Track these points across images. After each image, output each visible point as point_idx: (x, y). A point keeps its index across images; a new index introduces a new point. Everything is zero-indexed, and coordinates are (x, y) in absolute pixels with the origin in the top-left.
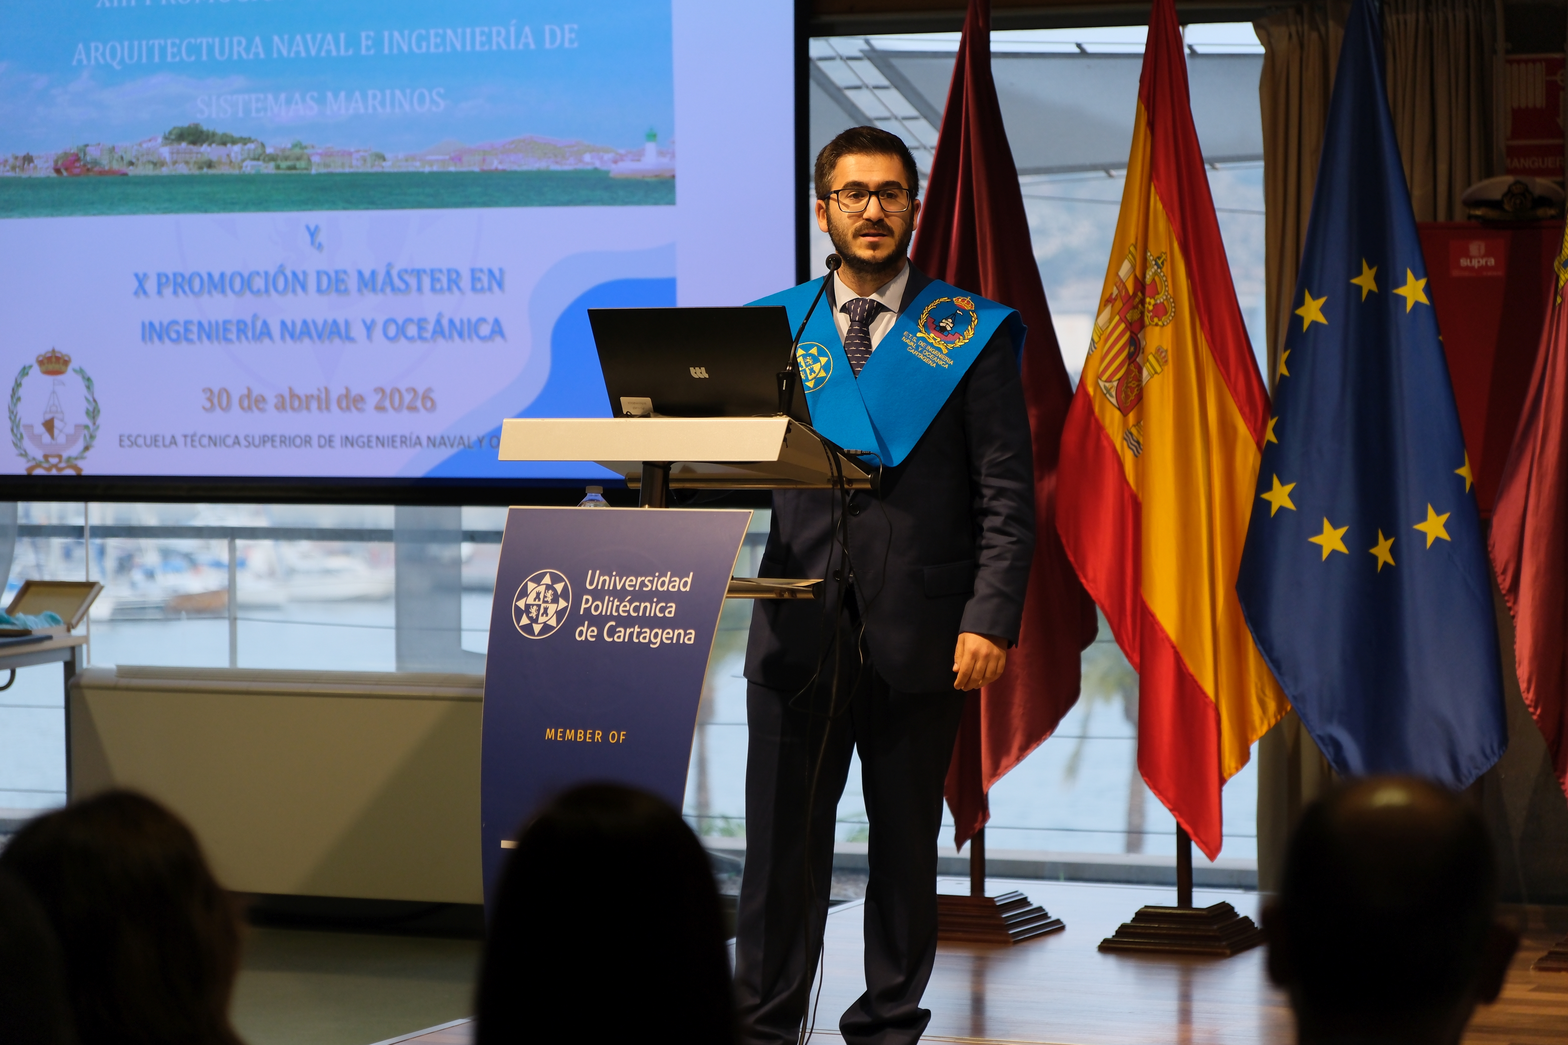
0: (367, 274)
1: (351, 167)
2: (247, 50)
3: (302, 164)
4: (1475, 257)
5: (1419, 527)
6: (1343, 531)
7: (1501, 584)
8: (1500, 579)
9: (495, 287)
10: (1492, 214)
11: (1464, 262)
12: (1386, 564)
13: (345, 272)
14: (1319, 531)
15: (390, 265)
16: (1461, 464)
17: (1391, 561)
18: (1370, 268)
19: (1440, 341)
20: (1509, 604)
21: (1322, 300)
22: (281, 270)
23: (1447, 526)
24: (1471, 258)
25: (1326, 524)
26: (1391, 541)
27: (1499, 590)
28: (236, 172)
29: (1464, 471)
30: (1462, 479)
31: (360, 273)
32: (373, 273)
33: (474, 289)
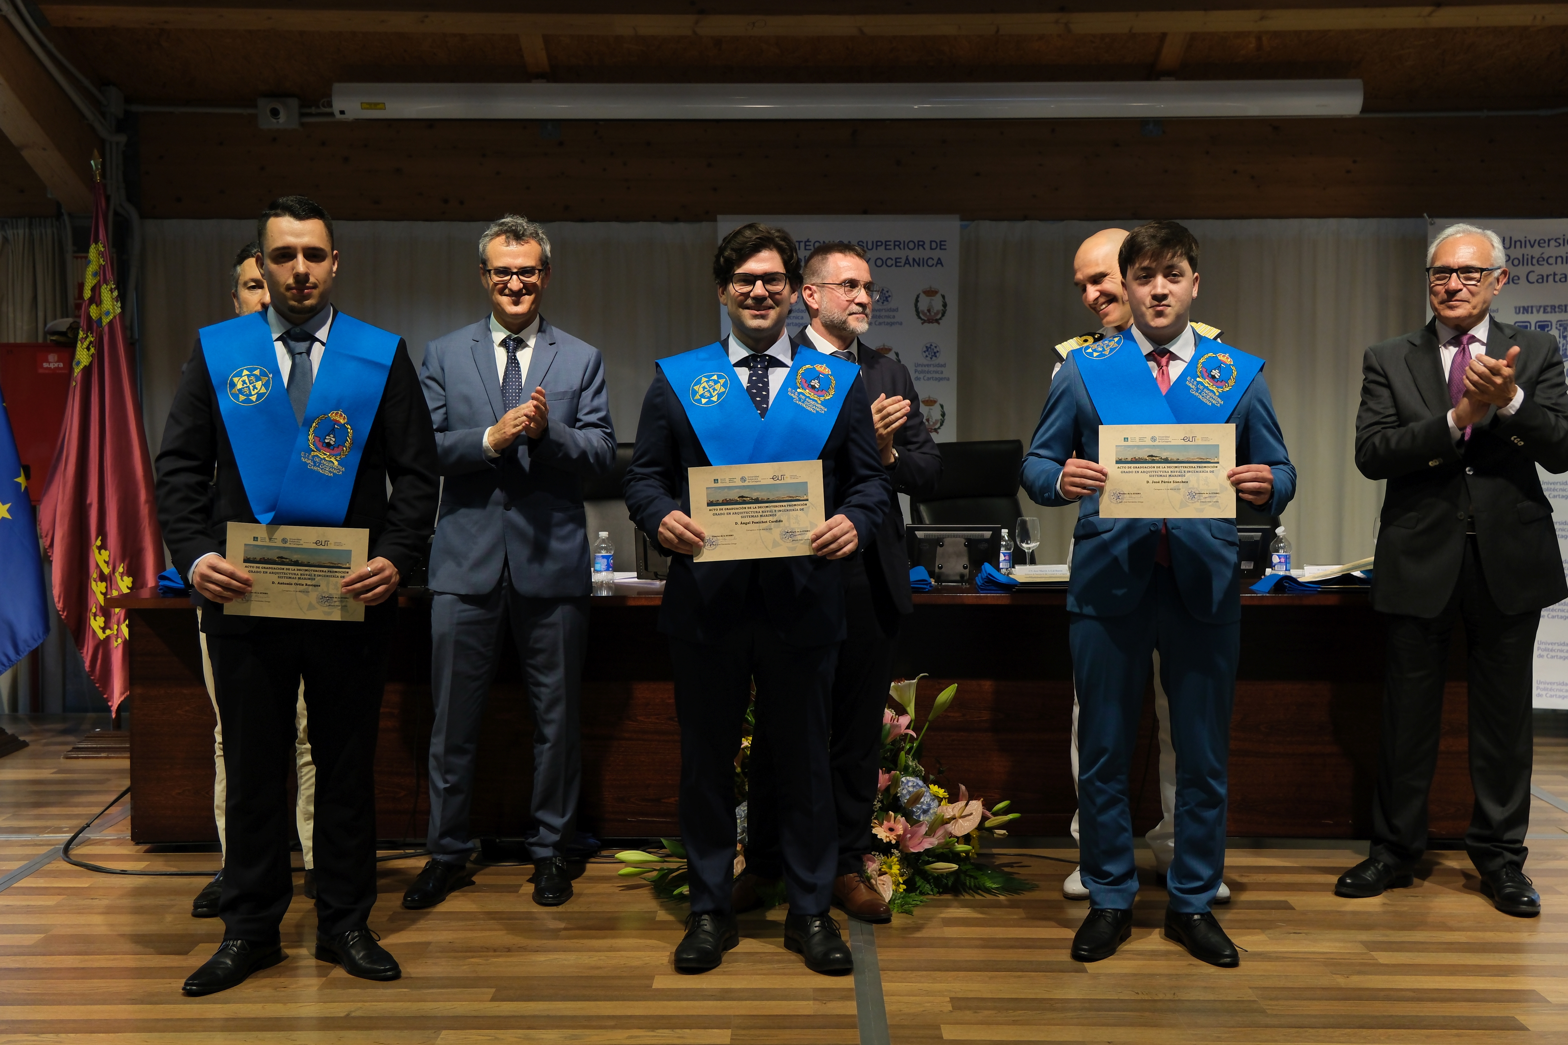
4: (51, 362)
10: (62, 339)
11: (45, 365)
16: (20, 476)
23: (9, 511)
24: (49, 363)
29: (21, 480)
30: (19, 484)
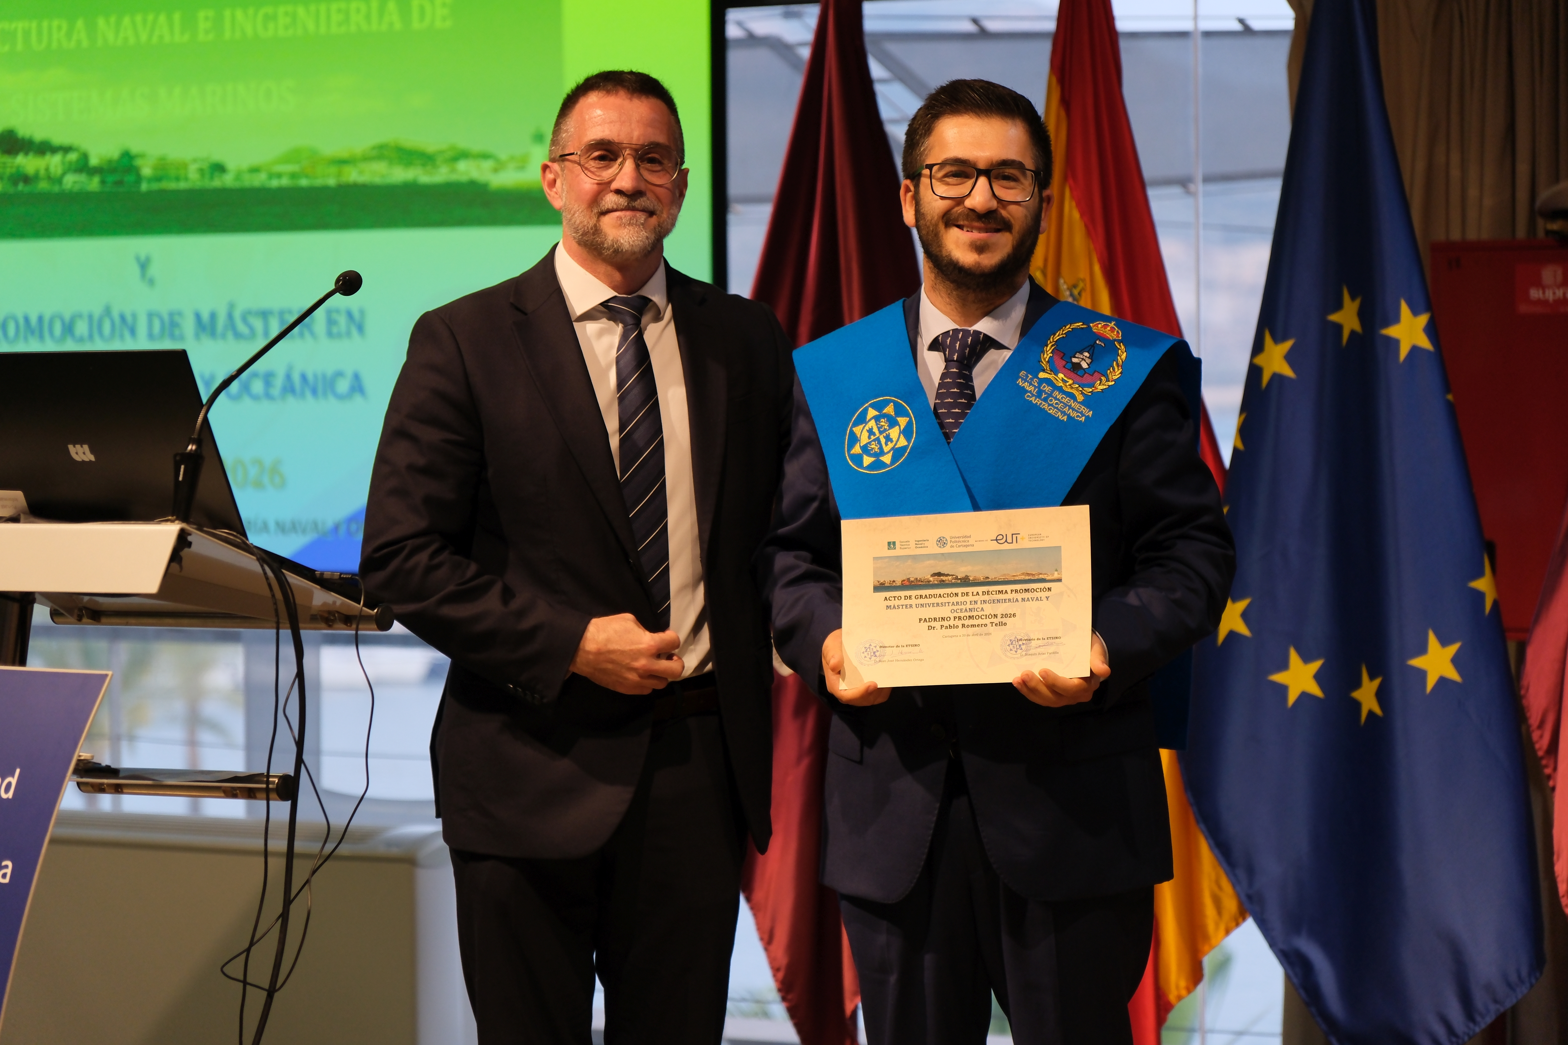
0: (205, 316)
1: (186, 179)
2: (69, 35)
3: (130, 178)
4: (1549, 287)
5: (1417, 662)
6: (1316, 665)
7: (1537, 742)
8: (1535, 736)
9: (354, 332)
11: (1534, 294)
12: (1371, 713)
13: (180, 314)
14: (1284, 666)
15: (231, 306)
16: (1480, 574)
17: (1378, 710)
18: (1353, 298)
19: (1448, 402)
20: (1548, 771)
21: (1288, 345)
22: (108, 311)
23: (1456, 661)
24: (1544, 288)
25: (1294, 657)
26: (1377, 682)
27: (1534, 751)
28: (56, 189)
29: (1483, 584)
30: (1479, 596)
31: (198, 316)
32: (213, 316)
33: (330, 334)
